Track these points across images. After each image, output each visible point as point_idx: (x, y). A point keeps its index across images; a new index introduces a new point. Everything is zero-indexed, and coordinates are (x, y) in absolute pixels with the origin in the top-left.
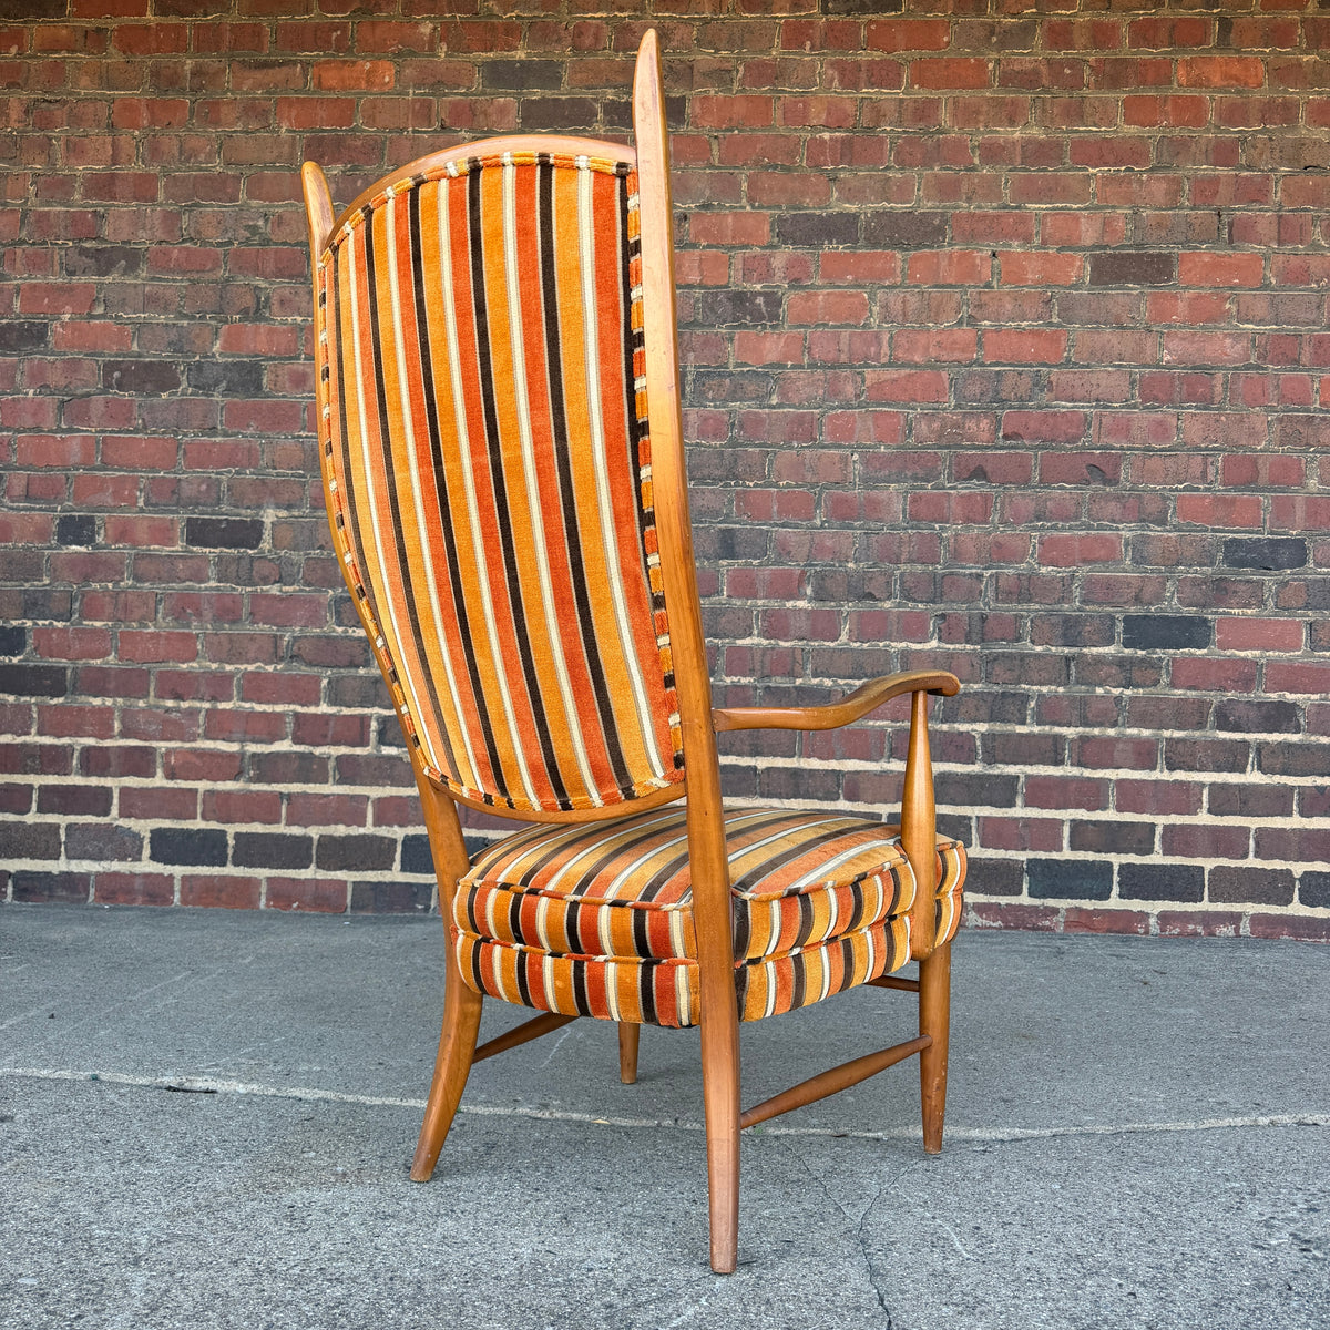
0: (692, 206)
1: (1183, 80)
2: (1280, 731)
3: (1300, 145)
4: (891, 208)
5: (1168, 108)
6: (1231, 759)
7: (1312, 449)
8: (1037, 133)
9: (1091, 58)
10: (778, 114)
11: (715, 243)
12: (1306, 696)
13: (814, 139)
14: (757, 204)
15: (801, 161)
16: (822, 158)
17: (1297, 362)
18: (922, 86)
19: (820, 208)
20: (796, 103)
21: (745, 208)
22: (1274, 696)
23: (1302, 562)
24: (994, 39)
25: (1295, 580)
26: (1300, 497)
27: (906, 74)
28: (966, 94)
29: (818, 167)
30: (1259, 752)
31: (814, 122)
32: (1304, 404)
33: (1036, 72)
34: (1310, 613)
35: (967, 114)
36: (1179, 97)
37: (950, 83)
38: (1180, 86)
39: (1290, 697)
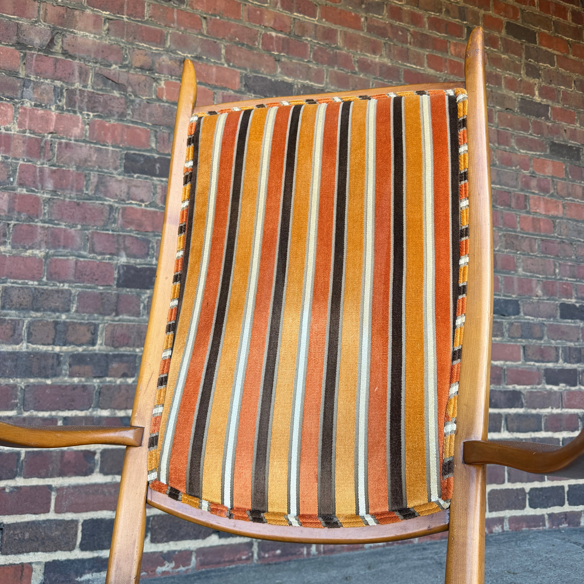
0: (189, 55)
1: (453, 52)
2: (515, 407)
3: (503, 97)
4: (312, 85)
5: (447, 64)
6: (494, 424)
7: (519, 252)
8: (387, 61)
9: (411, 30)
10: (244, 14)
11: (204, 82)
12: (524, 387)
13: (266, 34)
14: (231, 64)
15: (259, 45)
16: (271, 47)
17: (510, 206)
18: (327, 20)
19: (271, 76)
20: (256, 11)
21: (223, 65)
22: (510, 387)
23: (518, 313)
24: (363, 6)
25: (516, 322)
26: (515, 277)
27: (318, 11)
28: (351, 31)
29: (268, 50)
30: (506, 420)
31: (266, 24)
32: (514, 228)
33: (384, 28)
34: (524, 341)
35: (351, 42)
36: (452, 61)
37: (342, 23)
38: (452, 55)
39: (518, 387)
